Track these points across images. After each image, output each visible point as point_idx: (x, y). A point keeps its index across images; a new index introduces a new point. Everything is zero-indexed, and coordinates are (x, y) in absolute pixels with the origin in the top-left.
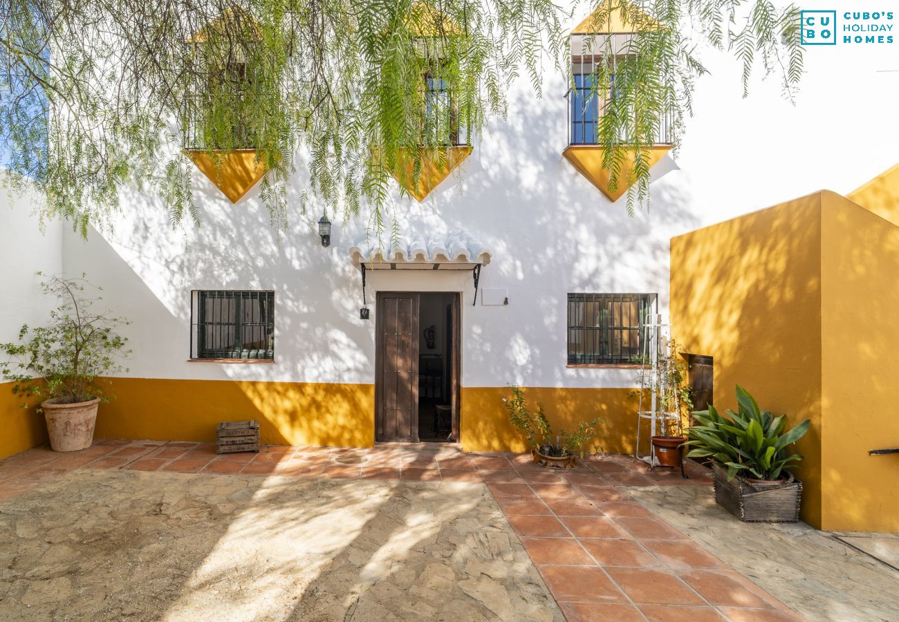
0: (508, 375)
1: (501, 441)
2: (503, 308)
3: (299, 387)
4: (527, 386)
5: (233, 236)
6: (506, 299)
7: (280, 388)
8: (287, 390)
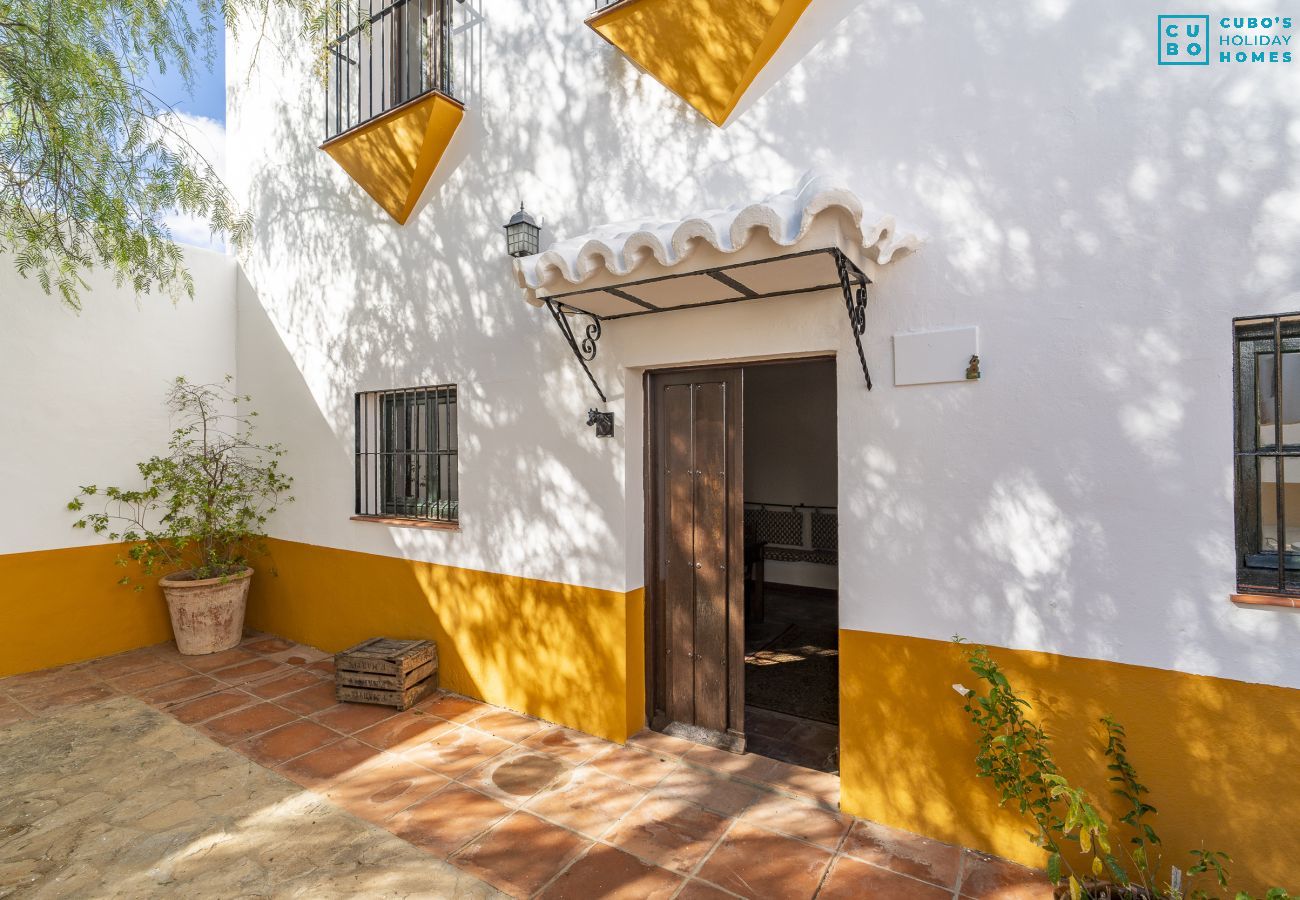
0: (982, 605)
1: (961, 811)
2: (968, 389)
3: (495, 580)
4: (1054, 650)
5: (402, 285)
6: (974, 360)
7: (463, 579)
8: (473, 585)
